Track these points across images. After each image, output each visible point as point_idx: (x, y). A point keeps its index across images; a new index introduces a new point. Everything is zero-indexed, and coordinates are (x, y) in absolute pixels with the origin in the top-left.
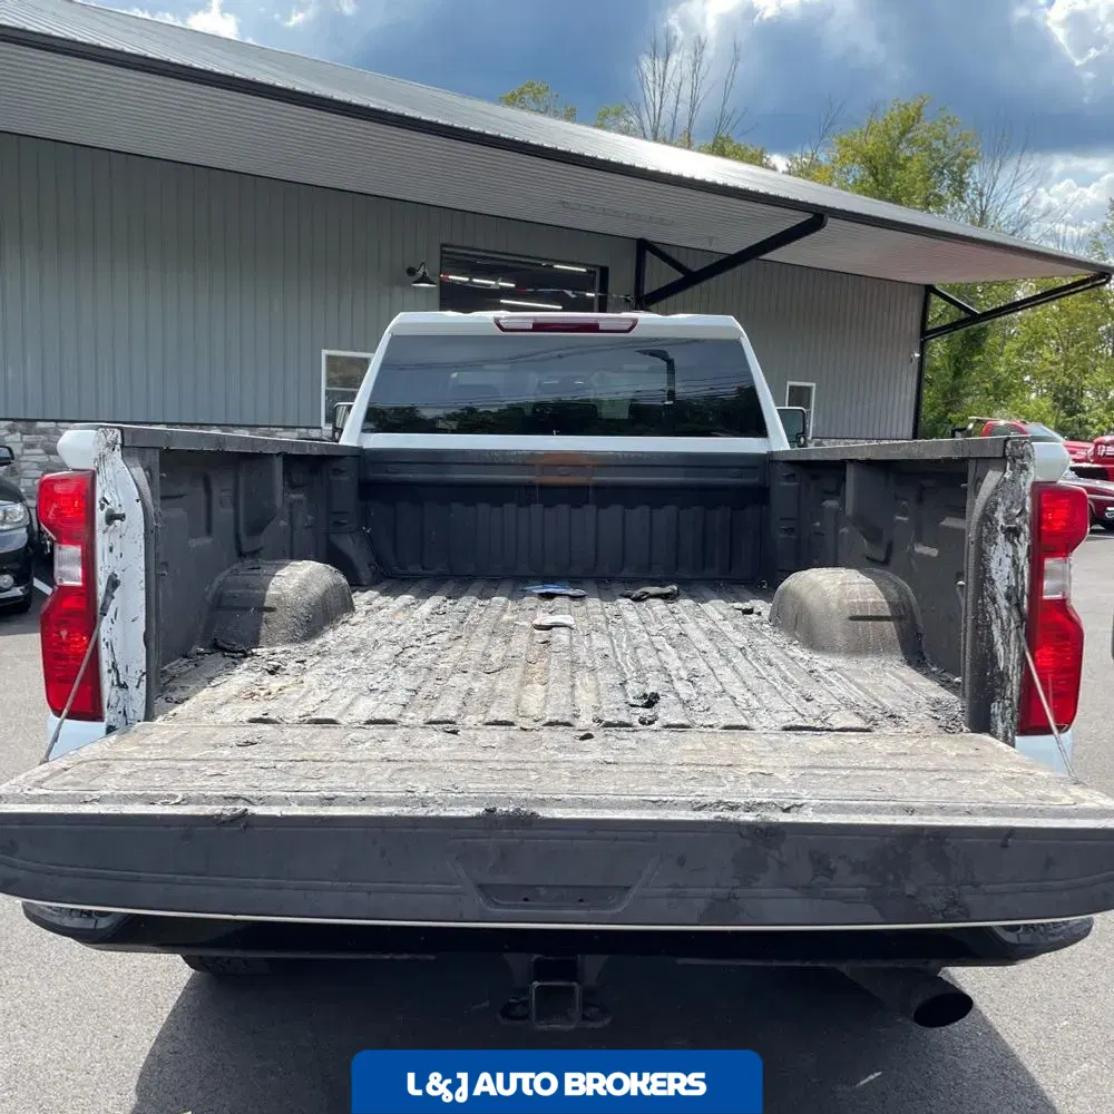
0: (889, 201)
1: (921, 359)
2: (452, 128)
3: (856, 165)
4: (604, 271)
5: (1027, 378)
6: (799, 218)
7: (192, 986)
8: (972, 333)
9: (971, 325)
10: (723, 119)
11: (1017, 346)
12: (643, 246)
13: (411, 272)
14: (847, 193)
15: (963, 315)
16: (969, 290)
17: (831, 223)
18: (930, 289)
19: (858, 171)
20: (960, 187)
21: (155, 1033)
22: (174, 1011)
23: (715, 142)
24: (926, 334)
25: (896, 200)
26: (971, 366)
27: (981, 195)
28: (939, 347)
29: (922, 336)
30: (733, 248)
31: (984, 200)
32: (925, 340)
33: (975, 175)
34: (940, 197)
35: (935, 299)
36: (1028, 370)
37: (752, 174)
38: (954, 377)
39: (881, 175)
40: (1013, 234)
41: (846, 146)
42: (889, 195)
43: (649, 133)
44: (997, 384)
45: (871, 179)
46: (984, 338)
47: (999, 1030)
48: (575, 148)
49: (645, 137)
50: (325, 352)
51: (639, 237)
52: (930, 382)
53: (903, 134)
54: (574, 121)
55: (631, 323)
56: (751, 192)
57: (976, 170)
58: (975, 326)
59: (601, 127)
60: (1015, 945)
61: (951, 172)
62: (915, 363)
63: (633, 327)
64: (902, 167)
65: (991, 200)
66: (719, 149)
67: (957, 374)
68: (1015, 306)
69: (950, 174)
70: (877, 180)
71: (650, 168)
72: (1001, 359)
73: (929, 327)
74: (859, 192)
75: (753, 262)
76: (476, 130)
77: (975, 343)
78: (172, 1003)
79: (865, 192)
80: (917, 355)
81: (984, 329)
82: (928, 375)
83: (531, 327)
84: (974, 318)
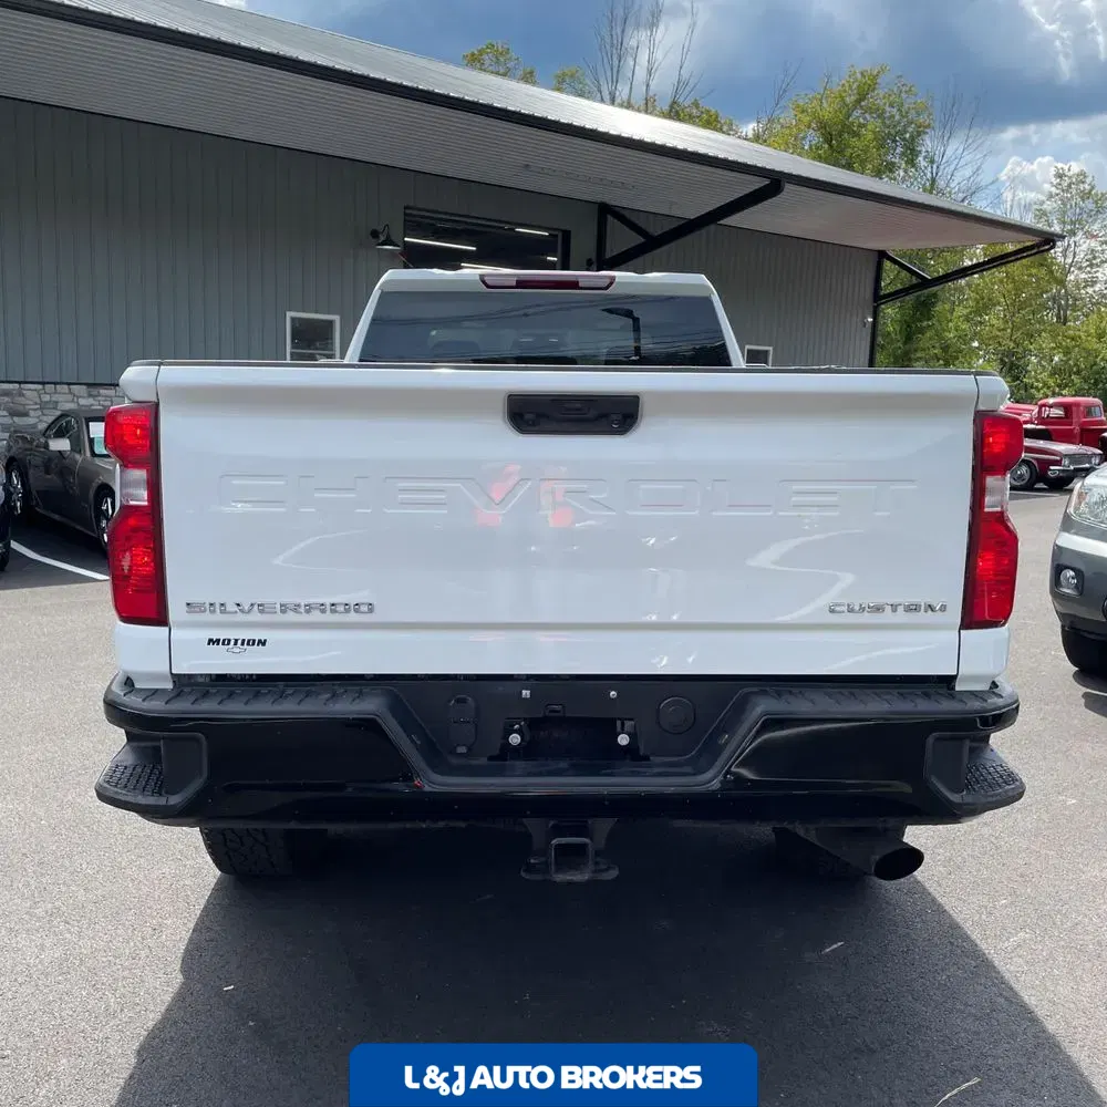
0: (843, 167)
1: (874, 324)
2: (417, 90)
3: (811, 131)
4: (567, 235)
5: (976, 344)
6: (756, 183)
7: (219, 888)
8: (923, 299)
9: (922, 290)
10: (680, 85)
11: (965, 312)
12: (605, 210)
13: (375, 234)
14: (803, 159)
15: (914, 280)
16: (920, 256)
17: (788, 188)
18: (882, 255)
19: (813, 138)
20: (911, 154)
21: (192, 926)
22: (205, 907)
23: (671, 107)
24: (878, 298)
25: (849, 167)
26: (922, 331)
27: (932, 162)
28: (890, 311)
29: (875, 301)
30: (692, 213)
31: (935, 166)
32: (878, 305)
33: (928, 144)
34: (893, 164)
35: (887, 264)
36: (975, 335)
37: (708, 139)
38: (905, 343)
39: (835, 141)
40: (963, 201)
41: (803, 112)
42: (844, 162)
43: (607, 97)
44: (945, 349)
45: (826, 146)
46: (934, 304)
47: (947, 908)
48: (539, 111)
49: (602, 101)
50: (290, 314)
51: (599, 200)
52: (883, 347)
53: (859, 101)
54: (534, 83)
55: (608, 281)
56: (710, 157)
57: (926, 137)
58: (926, 291)
59: (559, 90)
60: (959, 804)
61: (904, 139)
62: (869, 326)
63: (611, 283)
64: (856, 135)
65: (942, 167)
66: (674, 113)
67: (908, 339)
68: (965, 272)
69: (903, 142)
70: (831, 146)
71: (612, 132)
72: (950, 324)
73: (882, 293)
74: (814, 159)
75: (712, 227)
76: (441, 92)
77: (925, 308)
78: (203, 902)
79: (819, 158)
80: (870, 320)
81: (935, 295)
82: (880, 340)
83: (514, 284)
84: (925, 283)
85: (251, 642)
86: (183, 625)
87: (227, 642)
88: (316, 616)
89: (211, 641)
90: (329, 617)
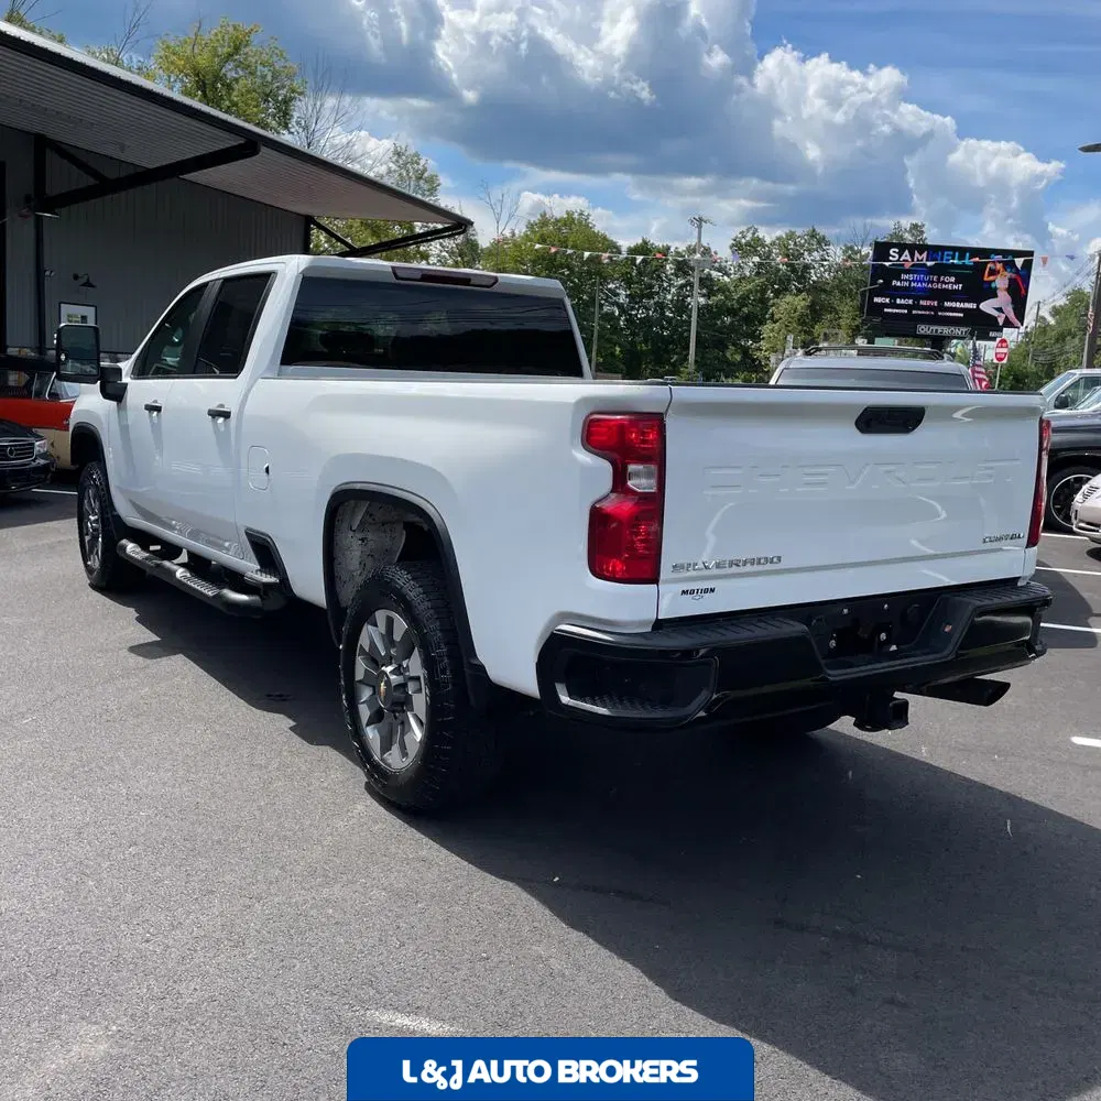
3: (182, 75)
4: (3, 167)
6: (231, 141)
15: (344, 249)
17: (263, 150)
18: (311, 221)
27: (306, 128)
41: (174, 54)
51: (36, 131)
53: (232, 54)
55: (493, 281)
61: (277, 101)
68: (388, 245)
85: (706, 591)
86: (667, 582)
87: (692, 592)
88: (748, 568)
89: (684, 592)
90: (756, 568)
